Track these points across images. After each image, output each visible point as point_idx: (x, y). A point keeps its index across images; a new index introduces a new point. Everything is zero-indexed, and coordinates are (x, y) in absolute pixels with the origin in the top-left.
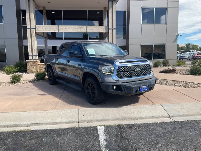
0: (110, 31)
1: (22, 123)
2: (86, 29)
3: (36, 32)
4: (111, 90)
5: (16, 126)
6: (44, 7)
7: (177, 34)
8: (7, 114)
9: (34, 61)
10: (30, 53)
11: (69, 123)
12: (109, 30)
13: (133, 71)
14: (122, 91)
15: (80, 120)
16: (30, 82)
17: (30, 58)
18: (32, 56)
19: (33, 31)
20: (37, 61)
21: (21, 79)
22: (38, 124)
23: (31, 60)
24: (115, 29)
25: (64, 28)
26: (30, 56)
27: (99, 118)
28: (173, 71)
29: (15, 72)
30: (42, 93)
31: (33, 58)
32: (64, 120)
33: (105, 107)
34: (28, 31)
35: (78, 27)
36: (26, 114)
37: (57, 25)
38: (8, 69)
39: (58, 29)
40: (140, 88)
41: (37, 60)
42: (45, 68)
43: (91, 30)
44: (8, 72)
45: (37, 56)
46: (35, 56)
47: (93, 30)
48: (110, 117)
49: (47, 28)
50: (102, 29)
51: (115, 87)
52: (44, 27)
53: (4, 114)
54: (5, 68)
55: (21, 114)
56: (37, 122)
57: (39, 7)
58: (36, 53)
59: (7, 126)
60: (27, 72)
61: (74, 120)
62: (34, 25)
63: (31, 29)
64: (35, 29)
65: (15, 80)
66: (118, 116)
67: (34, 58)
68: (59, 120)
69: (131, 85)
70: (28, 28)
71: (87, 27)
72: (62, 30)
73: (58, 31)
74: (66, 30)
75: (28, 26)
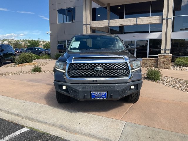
0: (164, 22)
2: (137, 21)
3: (90, 28)
6: (109, 4)
12: (163, 20)
14: (69, 93)
25: (114, 22)
34: (84, 27)
35: (128, 20)
37: (108, 20)
39: (109, 23)
40: (91, 94)
43: (142, 22)
47: (144, 22)
49: (100, 24)
50: (155, 20)
52: (97, 23)
57: (104, 4)
62: (89, 21)
63: (86, 25)
64: (90, 25)
69: (78, 88)
70: (84, 25)
71: (138, 19)
72: (112, 24)
73: (109, 25)
74: (115, 24)
75: (84, 23)
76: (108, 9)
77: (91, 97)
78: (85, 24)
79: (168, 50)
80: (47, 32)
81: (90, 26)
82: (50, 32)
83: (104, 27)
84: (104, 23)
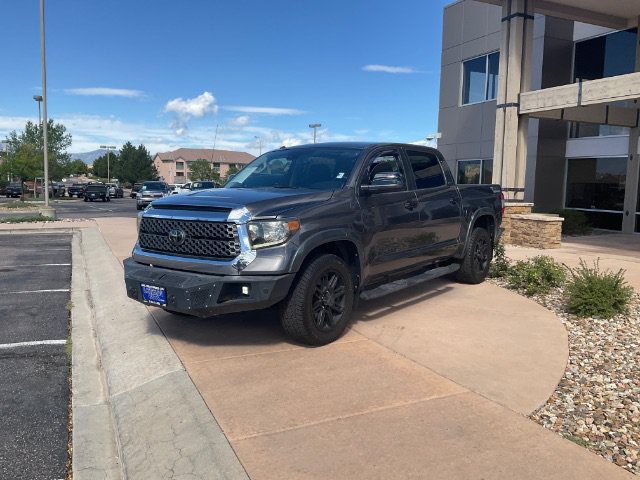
3: (519, 115)
19: (510, 111)
25: (596, 90)
34: (499, 114)
37: (576, 82)
40: (141, 286)
62: (518, 92)
63: (506, 106)
64: (518, 105)
70: (500, 106)
72: (590, 98)
73: (579, 102)
74: (602, 95)
75: (500, 100)
77: (143, 297)
78: (502, 102)
81: (518, 111)
82: (439, 136)
83: (563, 110)
84: (562, 93)
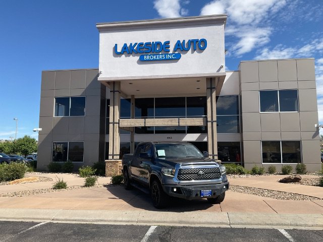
1: (87, 219)
2: (179, 122)
3: (119, 127)
4: (170, 192)
5: (83, 221)
6: (133, 96)
7: (318, 125)
8: (77, 211)
9: (114, 162)
10: (110, 152)
11: (128, 222)
12: (208, 123)
13: (196, 174)
14: (181, 193)
15: (139, 220)
16: (105, 186)
17: (110, 157)
18: (113, 155)
19: (117, 125)
20: (117, 162)
21: (96, 183)
22: (101, 220)
23: (111, 161)
24: (215, 121)
25: (151, 122)
26: (110, 155)
27: (156, 220)
28: (296, 180)
29: (92, 175)
30: (114, 196)
31: (113, 158)
32: (124, 219)
33: (168, 211)
34: (111, 126)
35: (169, 120)
36: (92, 212)
37: (144, 118)
38: (84, 170)
39: (145, 123)
40: (201, 192)
41: (118, 160)
42: (122, 170)
43: (185, 123)
44: (84, 175)
45: (118, 155)
46: (116, 155)
48: (168, 220)
51: (175, 190)
52: (128, 121)
53: (74, 211)
54: (80, 169)
55: (89, 211)
56: (101, 219)
57: (126, 95)
58: (117, 151)
59: (75, 220)
60: (105, 176)
61: (133, 219)
62: (118, 118)
63: (114, 123)
64: (119, 123)
65: (90, 183)
66: (176, 219)
67: (115, 157)
68: (120, 219)
69: (191, 188)
71: (180, 120)
75: (110, 121)
76: (133, 102)
77: (200, 195)
79: (216, 155)
80: (35, 130)
81: (119, 125)
82: (40, 129)
84: (138, 121)
